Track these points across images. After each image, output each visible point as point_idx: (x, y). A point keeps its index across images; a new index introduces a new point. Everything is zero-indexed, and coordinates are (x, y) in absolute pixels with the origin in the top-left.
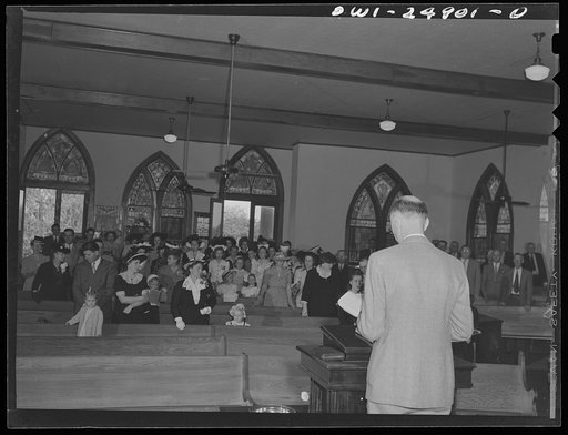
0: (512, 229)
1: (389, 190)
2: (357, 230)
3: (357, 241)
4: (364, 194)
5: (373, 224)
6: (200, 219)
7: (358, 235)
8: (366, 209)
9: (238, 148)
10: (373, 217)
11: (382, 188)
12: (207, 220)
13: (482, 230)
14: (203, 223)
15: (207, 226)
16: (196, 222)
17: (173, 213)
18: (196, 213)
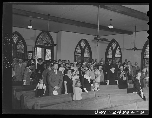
0: (121, 56)
1: (84, 45)
2: (77, 56)
3: (77, 60)
4: (78, 46)
5: (80, 55)
7: (77, 58)
8: (79, 51)
10: (80, 53)
11: (83, 44)
12: (32, 54)
13: (110, 56)
14: (30, 55)
15: (31, 56)
16: (28, 54)
17: (20, 51)
18: (28, 51)
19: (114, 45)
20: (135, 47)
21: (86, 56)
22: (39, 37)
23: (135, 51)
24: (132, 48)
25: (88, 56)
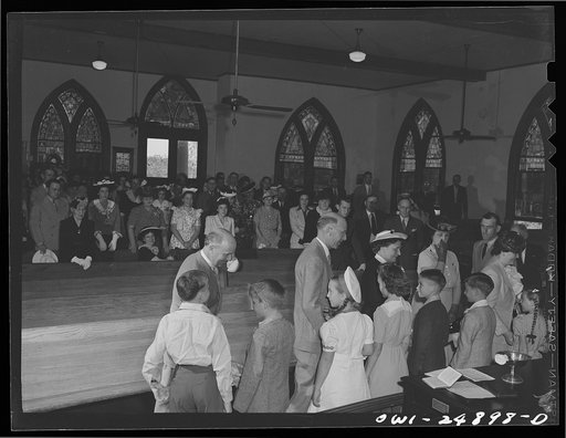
1: (316, 124)
2: (286, 165)
4: (292, 128)
5: (300, 159)
6: (119, 155)
7: (287, 170)
8: (295, 144)
9: (158, 78)
10: (301, 152)
11: (310, 122)
12: (127, 156)
13: (410, 165)
14: (123, 159)
15: (127, 162)
16: (115, 158)
17: (88, 149)
18: (114, 148)
19: (422, 122)
20: (462, 129)
21: (324, 162)
22: (154, 99)
23: (461, 141)
24: (451, 134)
25: (329, 165)
